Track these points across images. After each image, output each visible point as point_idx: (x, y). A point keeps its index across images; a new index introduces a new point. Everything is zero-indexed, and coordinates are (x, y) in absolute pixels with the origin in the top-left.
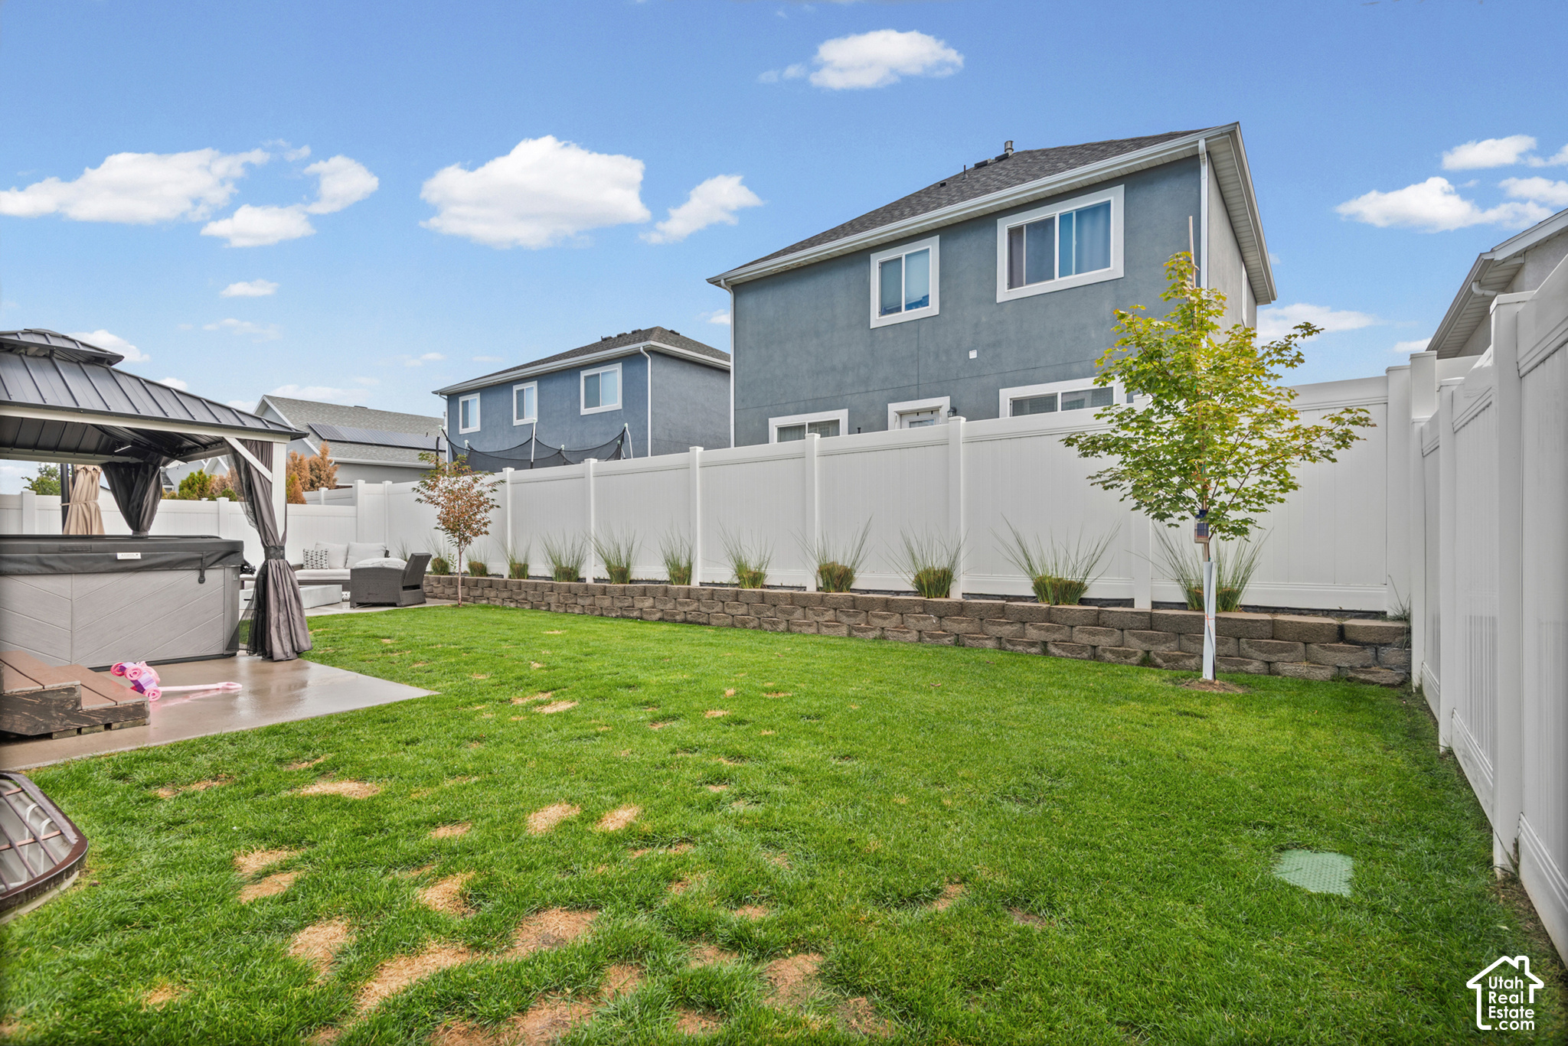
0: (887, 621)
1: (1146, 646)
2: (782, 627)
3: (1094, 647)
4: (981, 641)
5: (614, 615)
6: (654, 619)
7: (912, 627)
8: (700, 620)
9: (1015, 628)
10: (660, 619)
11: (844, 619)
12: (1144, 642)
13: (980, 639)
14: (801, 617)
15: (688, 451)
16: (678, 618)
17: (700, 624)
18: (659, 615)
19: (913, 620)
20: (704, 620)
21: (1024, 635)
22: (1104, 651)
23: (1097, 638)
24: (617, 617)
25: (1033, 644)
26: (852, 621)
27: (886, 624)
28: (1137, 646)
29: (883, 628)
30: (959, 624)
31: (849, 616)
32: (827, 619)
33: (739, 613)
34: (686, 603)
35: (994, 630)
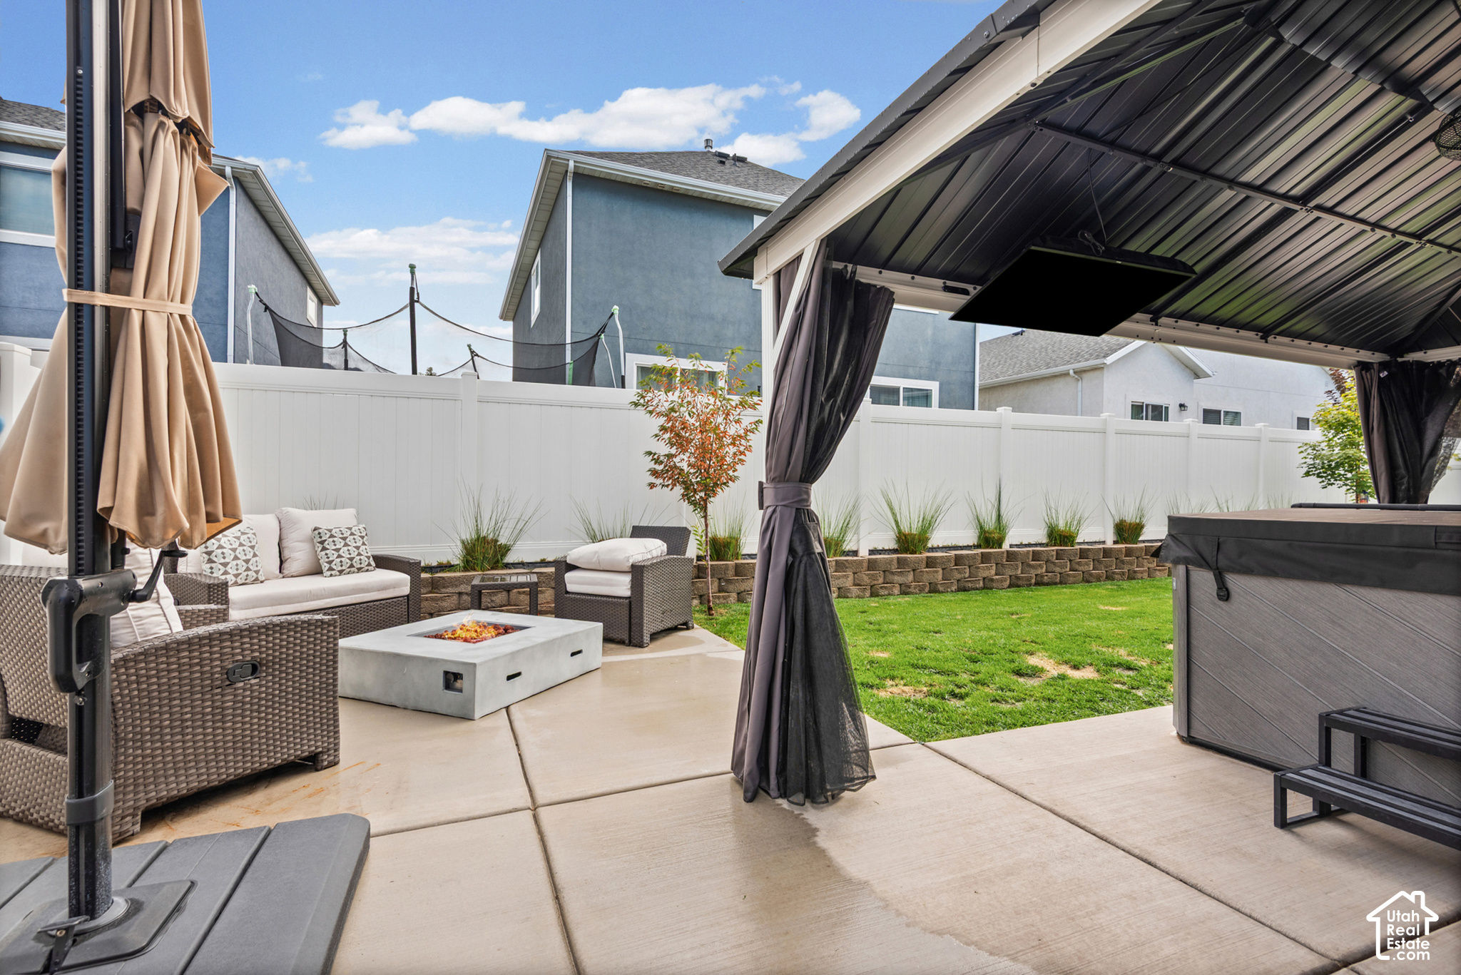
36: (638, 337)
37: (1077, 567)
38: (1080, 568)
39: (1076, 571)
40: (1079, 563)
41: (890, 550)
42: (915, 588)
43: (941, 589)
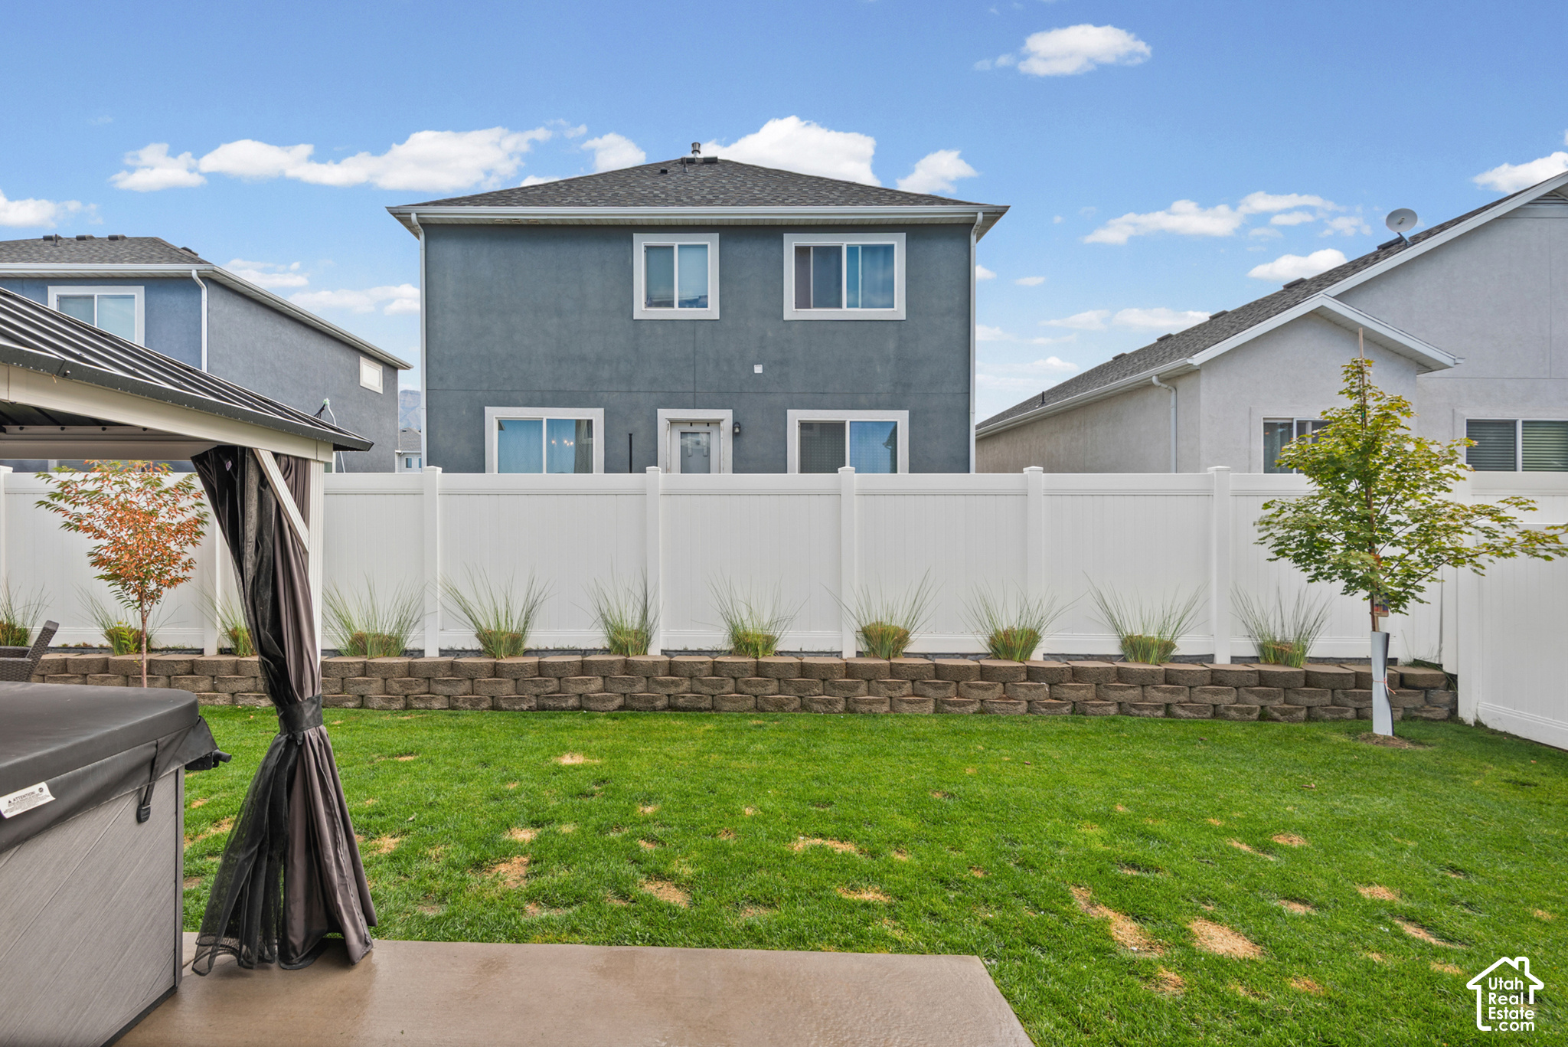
0: (990, 692)
1: (1262, 702)
2: (840, 707)
3: (1215, 706)
4: (1104, 708)
5: (525, 707)
6: (611, 708)
7: (1022, 696)
8: (702, 705)
9: (1136, 692)
10: (621, 708)
11: (930, 692)
12: (1262, 698)
13: (1104, 705)
14: (865, 693)
15: (644, 471)
16: (659, 704)
17: (700, 710)
18: (619, 701)
19: (1023, 690)
20: (706, 703)
21: (1144, 698)
22: (1228, 709)
23: (1219, 697)
24: (530, 709)
25: (1157, 708)
26: (940, 694)
27: (986, 695)
28: (1255, 703)
29: (982, 701)
30: (1078, 691)
31: (936, 687)
32: (905, 692)
33: (770, 691)
34: (673, 682)
35: (1117, 695)
36: (498, 388)
37: (744, 688)
38: (749, 690)
39: (742, 693)
40: (747, 683)
41: (472, 651)
42: (464, 702)
43: (504, 705)
